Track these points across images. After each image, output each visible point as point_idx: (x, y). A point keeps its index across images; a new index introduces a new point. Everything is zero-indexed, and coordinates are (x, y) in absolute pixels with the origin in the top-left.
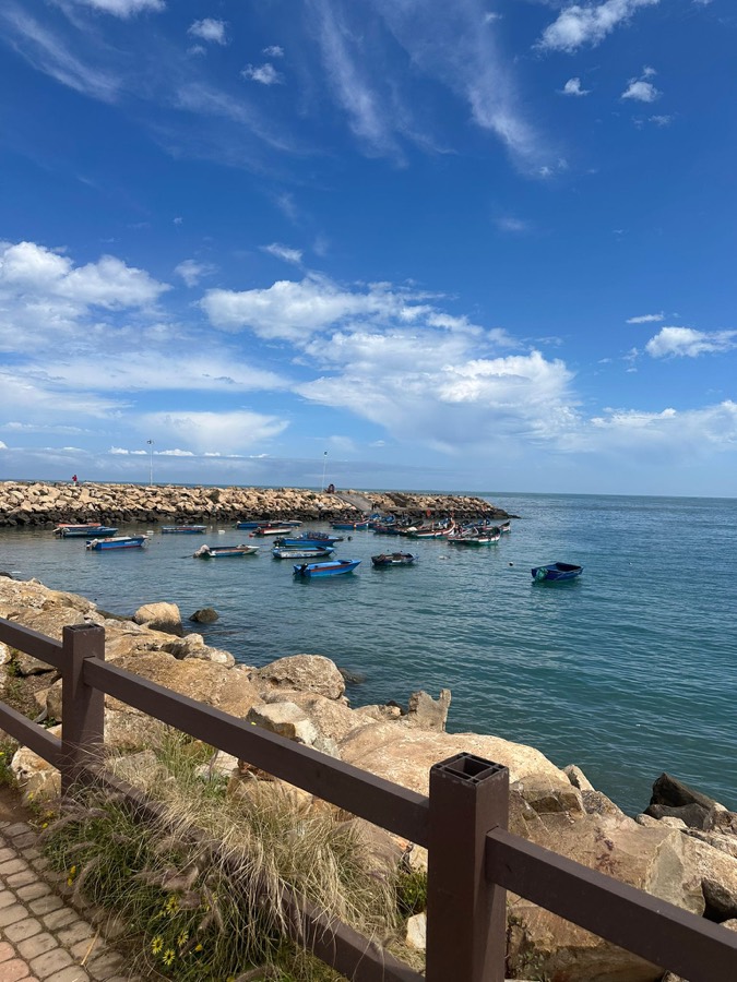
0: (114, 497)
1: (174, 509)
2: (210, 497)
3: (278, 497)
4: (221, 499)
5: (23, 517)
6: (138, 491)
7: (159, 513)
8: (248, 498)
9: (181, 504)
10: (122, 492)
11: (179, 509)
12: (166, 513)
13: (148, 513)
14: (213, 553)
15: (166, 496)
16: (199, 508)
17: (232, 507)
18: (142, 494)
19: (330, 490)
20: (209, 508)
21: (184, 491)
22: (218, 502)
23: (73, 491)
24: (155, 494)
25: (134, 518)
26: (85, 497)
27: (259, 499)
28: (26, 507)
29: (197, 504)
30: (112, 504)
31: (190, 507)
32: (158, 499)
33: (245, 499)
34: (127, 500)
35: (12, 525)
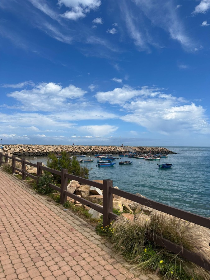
0: (66, 148)
1: (80, 151)
2: (89, 148)
3: (107, 148)
4: (92, 149)
5: (44, 153)
6: (72, 147)
7: (77, 152)
8: (99, 148)
9: (82, 150)
10: (68, 147)
11: (81, 151)
12: (78, 152)
13: (74, 152)
14: (83, 161)
15: (79, 148)
16: (86, 151)
17: (95, 151)
18: (73, 148)
19: (122, 146)
20: (89, 151)
21: (83, 147)
22: (91, 149)
23: (56, 147)
24: (76, 148)
25: (70, 154)
26: (59, 149)
27: (102, 148)
28: (45, 151)
29: (86, 150)
30: (65, 150)
31: (84, 151)
32: (77, 149)
33: (98, 149)
34: (69, 149)
35: (42, 156)
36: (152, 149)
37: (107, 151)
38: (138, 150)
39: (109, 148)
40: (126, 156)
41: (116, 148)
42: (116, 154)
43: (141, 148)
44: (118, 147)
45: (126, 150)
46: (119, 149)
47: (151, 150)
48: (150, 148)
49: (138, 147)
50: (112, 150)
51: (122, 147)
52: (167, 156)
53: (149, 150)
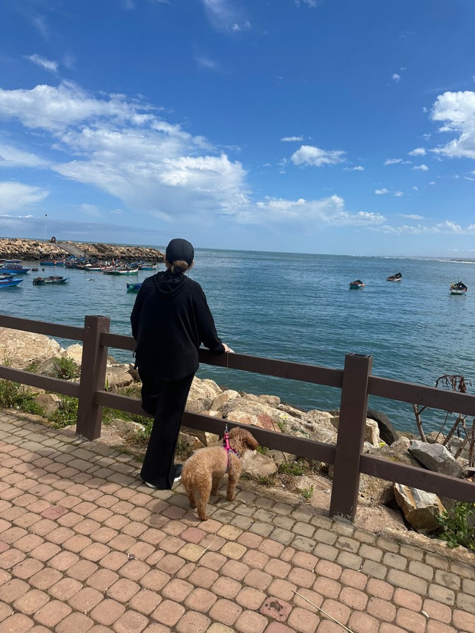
36: (128, 250)
37: (9, 252)
38: (93, 251)
39: (17, 243)
40: (58, 265)
41: (36, 245)
42: (36, 259)
43: (101, 248)
44: (40, 244)
45: (63, 251)
46: (44, 249)
47: (125, 253)
48: (123, 248)
49: (93, 245)
50: (24, 250)
51: (52, 242)
52: (156, 266)
53: (122, 253)
